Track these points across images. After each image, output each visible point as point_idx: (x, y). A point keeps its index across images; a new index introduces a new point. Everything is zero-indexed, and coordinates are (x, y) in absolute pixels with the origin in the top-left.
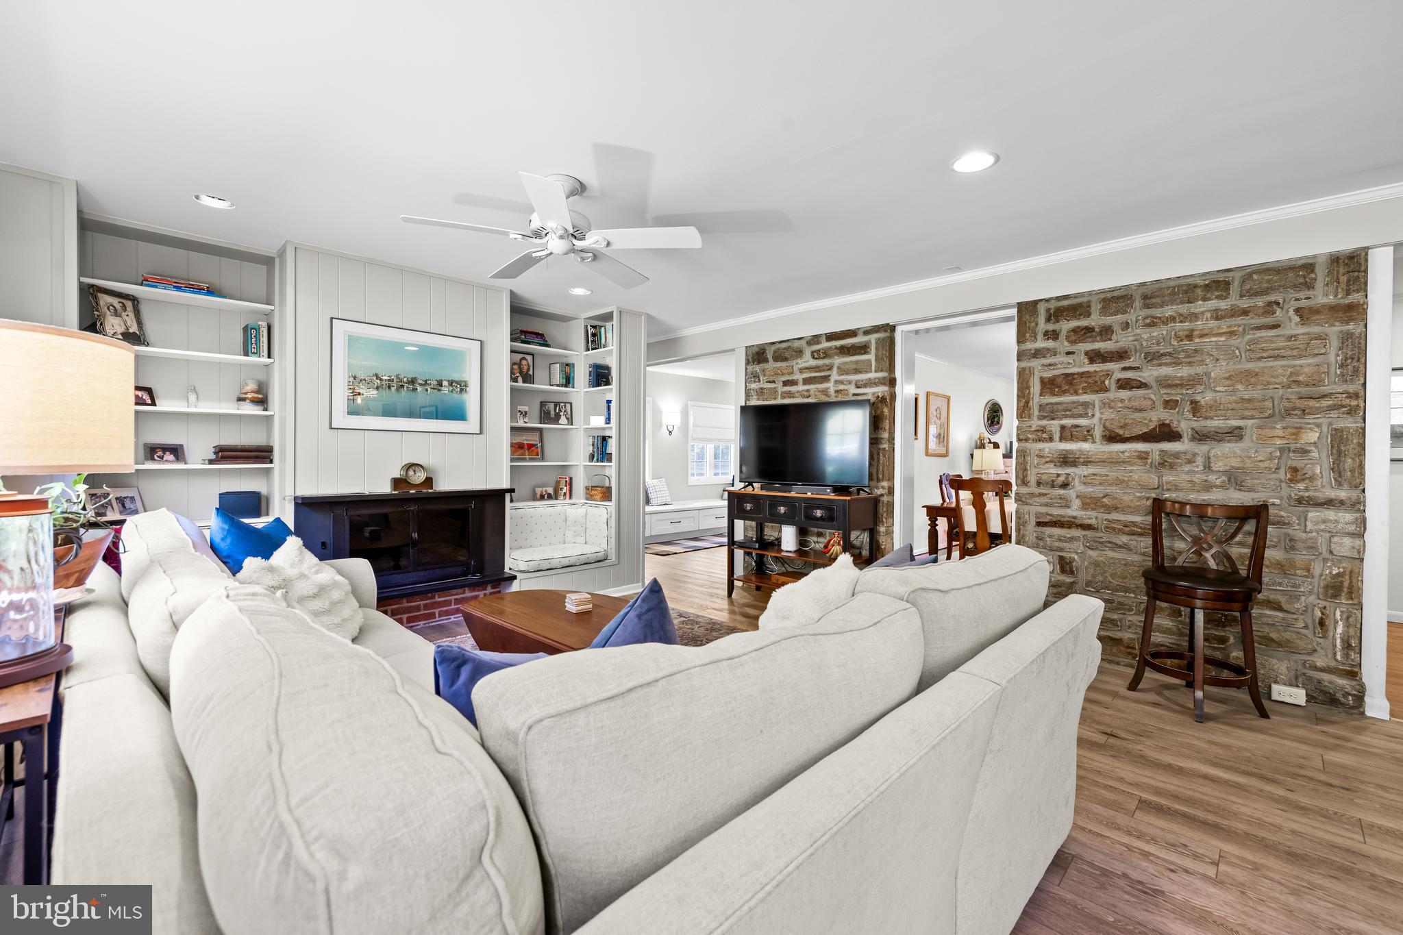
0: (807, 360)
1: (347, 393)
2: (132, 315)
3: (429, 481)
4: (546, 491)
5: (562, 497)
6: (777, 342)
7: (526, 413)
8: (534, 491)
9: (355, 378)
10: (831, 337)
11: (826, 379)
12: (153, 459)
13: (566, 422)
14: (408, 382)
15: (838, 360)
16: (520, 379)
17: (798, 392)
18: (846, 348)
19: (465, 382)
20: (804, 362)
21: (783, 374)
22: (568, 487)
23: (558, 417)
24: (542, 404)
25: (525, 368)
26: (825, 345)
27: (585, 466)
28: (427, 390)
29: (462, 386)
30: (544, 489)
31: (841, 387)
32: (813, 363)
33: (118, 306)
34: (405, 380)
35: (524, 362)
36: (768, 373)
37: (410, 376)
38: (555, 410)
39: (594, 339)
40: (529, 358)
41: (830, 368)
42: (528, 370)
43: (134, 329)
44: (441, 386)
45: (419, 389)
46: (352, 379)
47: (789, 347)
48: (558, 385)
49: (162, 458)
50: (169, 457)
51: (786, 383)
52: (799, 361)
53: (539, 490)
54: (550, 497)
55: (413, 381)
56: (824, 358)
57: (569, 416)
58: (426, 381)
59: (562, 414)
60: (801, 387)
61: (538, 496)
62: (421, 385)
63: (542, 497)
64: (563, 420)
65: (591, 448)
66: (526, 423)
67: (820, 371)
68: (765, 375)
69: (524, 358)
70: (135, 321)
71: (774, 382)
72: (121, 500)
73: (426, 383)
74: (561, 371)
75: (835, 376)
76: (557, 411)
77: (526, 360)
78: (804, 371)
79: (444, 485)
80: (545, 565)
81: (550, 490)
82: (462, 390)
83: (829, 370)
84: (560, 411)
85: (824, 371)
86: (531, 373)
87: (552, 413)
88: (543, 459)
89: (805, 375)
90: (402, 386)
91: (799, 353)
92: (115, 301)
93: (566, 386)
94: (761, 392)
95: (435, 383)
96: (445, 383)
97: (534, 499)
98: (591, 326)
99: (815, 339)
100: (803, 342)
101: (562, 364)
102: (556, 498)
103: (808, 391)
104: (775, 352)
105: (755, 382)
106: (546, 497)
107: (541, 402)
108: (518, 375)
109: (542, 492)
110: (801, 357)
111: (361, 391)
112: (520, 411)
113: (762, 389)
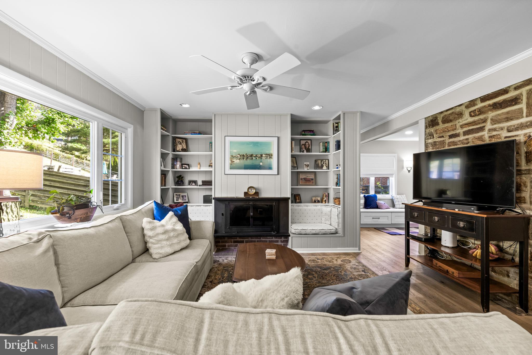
0: (467, 119)
1: (230, 162)
2: (185, 144)
3: (257, 193)
4: (317, 199)
5: (324, 202)
6: (444, 111)
7: (308, 165)
8: (312, 199)
9: (232, 156)
10: (483, 99)
11: (482, 129)
12: (190, 185)
13: (326, 168)
14: (250, 156)
15: (491, 114)
16: (305, 151)
17: (460, 141)
18: (498, 103)
19: (271, 154)
20: (464, 120)
21: (449, 131)
22: (327, 198)
23: (322, 166)
24: (316, 161)
25: (307, 146)
26: (480, 105)
27: (334, 189)
28: (257, 158)
29: (270, 156)
30: (316, 198)
31: (494, 133)
32: (471, 120)
33: (181, 142)
34: (249, 155)
35: (307, 144)
36: (438, 132)
37: (251, 154)
38: (321, 163)
39: (336, 129)
40: (309, 142)
41: (485, 121)
42: (309, 147)
43: (185, 147)
44: (262, 156)
45: (254, 158)
46: (231, 157)
47: (453, 113)
48: (322, 152)
49: (192, 184)
50: (194, 184)
51: (451, 137)
52: (460, 120)
53: (314, 199)
54: (319, 202)
55: (251, 156)
56: (479, 115)
57: (327, 166)
58: (256, 155)
59: (324, 165)
60: (462, 138)
61: (313, 201)
62: (254, 157)
63: (315, 202)
64: (325, 167)
65: (336, 180)
66: (308, 169)
67: (476, 124)
68: (437, 134)
69: (307, 142)
70: (185, 145)
71: (443, 137)
72: (183, 196)
73: (256, 156)
74: (323, 145)
75: (489, 126)
76: (322, 163)
77: (308, 143)
78: (465, 126)
79: (264, 195)
80: (303, 232)
81: (319, 199)
82: (270, 157)
83: (483, 122)
84: (323, 163)
85: (479, 123)
86: (310, 148)
87: (320, 164)
88: (316, 185)
89: (465, 129)
90: (248, 158)
91: (460, 115)
92: (180, 140)
93: (325, 152)
94: (434, 144)
95: (260, 155)
96: (264, 155)
97: (312, 202)
98: (335, 123)
99: (472, 103)
100: (463, 107)
101: (323, 143)
102: (322, 202)
103: (467, 139)
104: (443, 118)
105: (431, 138)
106: (317, 202)
107: (315, 160)
108: (304, 149)
109: (315, 199)
110: (461, 117)
111: (234, 161)
112: (305, 165)
113: (435, 142)
